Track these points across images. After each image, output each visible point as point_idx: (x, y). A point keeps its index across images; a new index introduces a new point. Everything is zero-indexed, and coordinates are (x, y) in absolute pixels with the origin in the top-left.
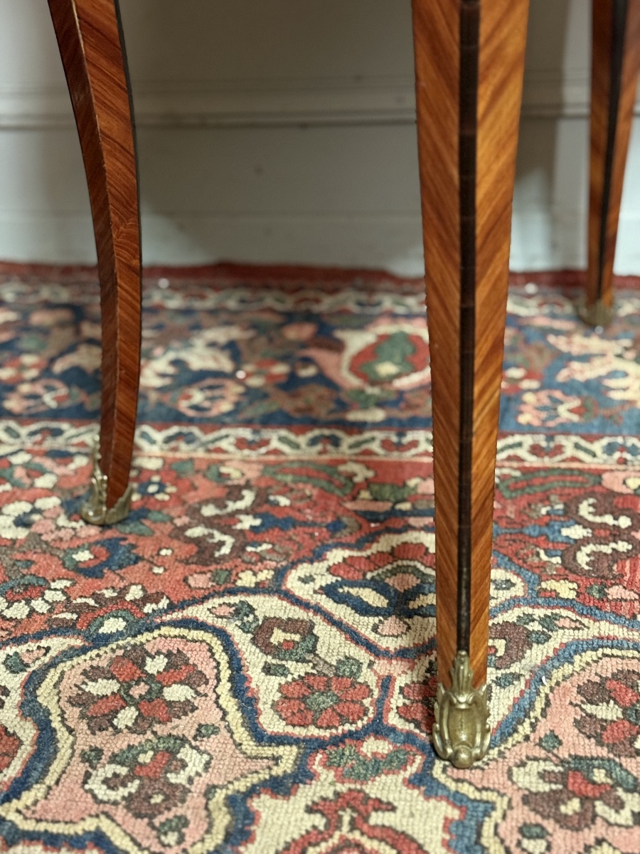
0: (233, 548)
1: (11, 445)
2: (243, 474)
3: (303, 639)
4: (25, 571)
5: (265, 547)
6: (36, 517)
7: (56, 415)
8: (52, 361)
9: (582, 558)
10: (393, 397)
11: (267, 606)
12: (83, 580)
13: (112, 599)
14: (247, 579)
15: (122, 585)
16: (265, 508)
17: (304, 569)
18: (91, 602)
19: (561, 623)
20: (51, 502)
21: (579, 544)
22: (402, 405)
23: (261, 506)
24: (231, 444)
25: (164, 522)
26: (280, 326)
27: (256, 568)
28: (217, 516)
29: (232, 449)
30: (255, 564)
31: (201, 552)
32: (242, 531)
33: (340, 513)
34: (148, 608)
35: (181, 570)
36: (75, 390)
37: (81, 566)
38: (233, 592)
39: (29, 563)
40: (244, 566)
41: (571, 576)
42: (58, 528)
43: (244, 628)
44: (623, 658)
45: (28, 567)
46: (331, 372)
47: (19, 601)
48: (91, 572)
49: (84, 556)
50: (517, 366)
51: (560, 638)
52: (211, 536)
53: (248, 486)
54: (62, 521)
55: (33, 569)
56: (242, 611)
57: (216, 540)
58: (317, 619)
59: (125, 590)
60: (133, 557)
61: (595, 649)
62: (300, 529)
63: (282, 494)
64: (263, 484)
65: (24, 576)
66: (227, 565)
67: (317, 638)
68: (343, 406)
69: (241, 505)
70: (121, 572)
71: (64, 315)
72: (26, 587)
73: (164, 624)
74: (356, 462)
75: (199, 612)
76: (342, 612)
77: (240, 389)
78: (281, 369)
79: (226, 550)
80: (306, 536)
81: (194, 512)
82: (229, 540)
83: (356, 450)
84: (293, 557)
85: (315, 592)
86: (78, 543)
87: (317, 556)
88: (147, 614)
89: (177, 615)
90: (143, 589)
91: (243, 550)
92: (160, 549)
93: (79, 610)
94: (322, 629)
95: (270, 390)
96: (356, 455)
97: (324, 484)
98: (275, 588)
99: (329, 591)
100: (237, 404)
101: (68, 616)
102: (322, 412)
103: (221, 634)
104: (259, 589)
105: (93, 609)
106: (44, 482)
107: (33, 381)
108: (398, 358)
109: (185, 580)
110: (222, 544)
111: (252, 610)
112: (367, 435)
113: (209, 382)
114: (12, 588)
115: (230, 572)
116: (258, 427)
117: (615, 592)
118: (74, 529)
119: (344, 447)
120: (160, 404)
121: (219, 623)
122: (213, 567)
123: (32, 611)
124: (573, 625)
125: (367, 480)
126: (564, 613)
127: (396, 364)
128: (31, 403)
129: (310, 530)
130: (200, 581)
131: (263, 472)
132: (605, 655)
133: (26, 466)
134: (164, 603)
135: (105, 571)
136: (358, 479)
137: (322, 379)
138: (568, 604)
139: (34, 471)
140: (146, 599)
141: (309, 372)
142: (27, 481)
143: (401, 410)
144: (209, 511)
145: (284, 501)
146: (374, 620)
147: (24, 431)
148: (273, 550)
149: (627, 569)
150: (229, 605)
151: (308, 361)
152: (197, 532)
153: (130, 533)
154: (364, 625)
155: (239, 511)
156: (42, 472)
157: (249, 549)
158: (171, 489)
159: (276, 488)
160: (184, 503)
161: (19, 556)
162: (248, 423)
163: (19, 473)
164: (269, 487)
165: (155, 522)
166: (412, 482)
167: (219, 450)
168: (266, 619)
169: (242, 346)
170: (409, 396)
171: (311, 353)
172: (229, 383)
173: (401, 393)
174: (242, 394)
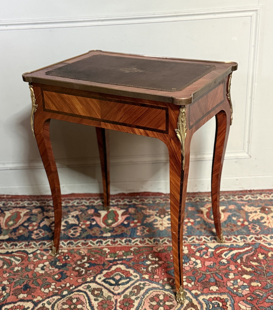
0: (85, 272)
1: (36, 248)
2: (84, 252)
3: (101, 292)
4: (46, 281)
5: (91, 271)
6: (45, 267)
7: (43, 239)
8: (40, 223)
9: (150, 269)
10: (112, 229)
11: (93, 285)
12: (58, 283)
13: (64, 287)
14: (89, 280)
15: (65, 283)
16: (90, 261)
17: (99, 276)
18: (60, 288)
19: (146, 284)
20: (47, 263)
21: (149, 265)
22: (114, 231)
23: (89, 261)
24: (81, 244)
25: (70, 266)
26: (87, 210)
27: (90, 277)
28: (81, 264)
29: (81, 246)
30: (90, 276)
31: (79, 274)
32: (86, 268)
33: (104, 261)
34: (71, 288)
35: (76, 278)
36: (46, 232)
37: (57, 279)
38: (86, 283)
39: (46, 279)
40: (88, 276)
41: (148, 274)
42: (50, 270)
43: (89, 291)
44: (157, 291)
45: (46, 280)
46: (99, 223)
47: (46, 288)
48: (58, 280)
49: (57, 277)
50: (136, 219)
51: (146, 288)
52: (80, 269)
53: (85, 256)
54: (50, 268)
55: (47, 281)
56: (89, 287)
57: (81, 270)
58: (103, 288)
59: (66, 284)
60: (66, 276)
61: (152, 290)
62: (97, 266)
63: (93, 257)
64: (88, 255)
65: (46, 282)
66: (84, 276)
67: (103, 292)
68: (102, 233)
69: (85, 261)
70: (64, 280)
71: (39, 210)
72: (47, 285)
73: (75, 291)
74: (106, 248)
75: (80, 288)
76: (107, 285)
77: (81, 229)
78: (88, 223)
79: (84, 273)
80: (98, 268)
81: (76, 263)
82: (84, 270)
83: (106, 245)
84: (97, 273)
85: (102, 281)
86: (55, 273)
87: (101, 273)
88: (71, 290)
89: (77, 289)
90: (70, 284)
91: (87, 272)
92: (71, 274)
93: (58, 290)
94: (104, 290)
95: (87, 229)
96: (106, 246)
97: (100, 254)
98: (94, 281)
99: (104, 281)
100: (80, 233)
101: (56, 291)
102: (98, 234)
103: (85, 293)
104: (91, 282)
105: (61, 289)
106: (45, 258)
107: (36, 229)
108: (112, 218)
109: (77, 281)
110: (82, 271)
111: (90, 287)
112: (108, 240)
113: (74, 227)
114: (44, 285)
115: (85, 278)
116: (86, 239)
117: (156, 277)
118: (53, 270)
119: (103, 244)
120: (64, 234)
121: (85, 290)
122: (82, 277)
123: (49, 291)
124: (148, 285)
125: (109, 252)
126: (147, 282)
127: (112, 220)
128: (37, 236)
129: (99, 266)
130: (80, 281)
131: (88, 251)
132: (154, 291)
133: (40, 254)
134: (74, 287)
135: (61, 280)
136: (107, 252)
137: (97, 225)
138: (147, 280)
139: (42, 255)
140: (71, 286)
141: (94, 223)
142: (41, 258)
143: (114, 233)
144: (79, 263)
145: (93, 259)
146: (113, 287)
147: (38, 244)
148: (92, 272)
149: (158, 271)
150: (86, 286)
151: (94, 220)
152: (77, 268)
153: (64, 270)
154: (111, 288)
155: (85, 262)
156: (44, 255)
157: (88, 272)
158: (70, 258)
159: (91, 256)
160: (74, 261)
161: (44, 278)
162: (83, 238)
163: (39, 256)
164: (90, 256)
165: (69, 266)
166: (117, 252)
167: (79, 246)
168: (93, 288)
169: (79, 216)
170: (115, 229)
171: (94, 217)
172: (78, 227)
173: (113, 228)
174: (81, 230)
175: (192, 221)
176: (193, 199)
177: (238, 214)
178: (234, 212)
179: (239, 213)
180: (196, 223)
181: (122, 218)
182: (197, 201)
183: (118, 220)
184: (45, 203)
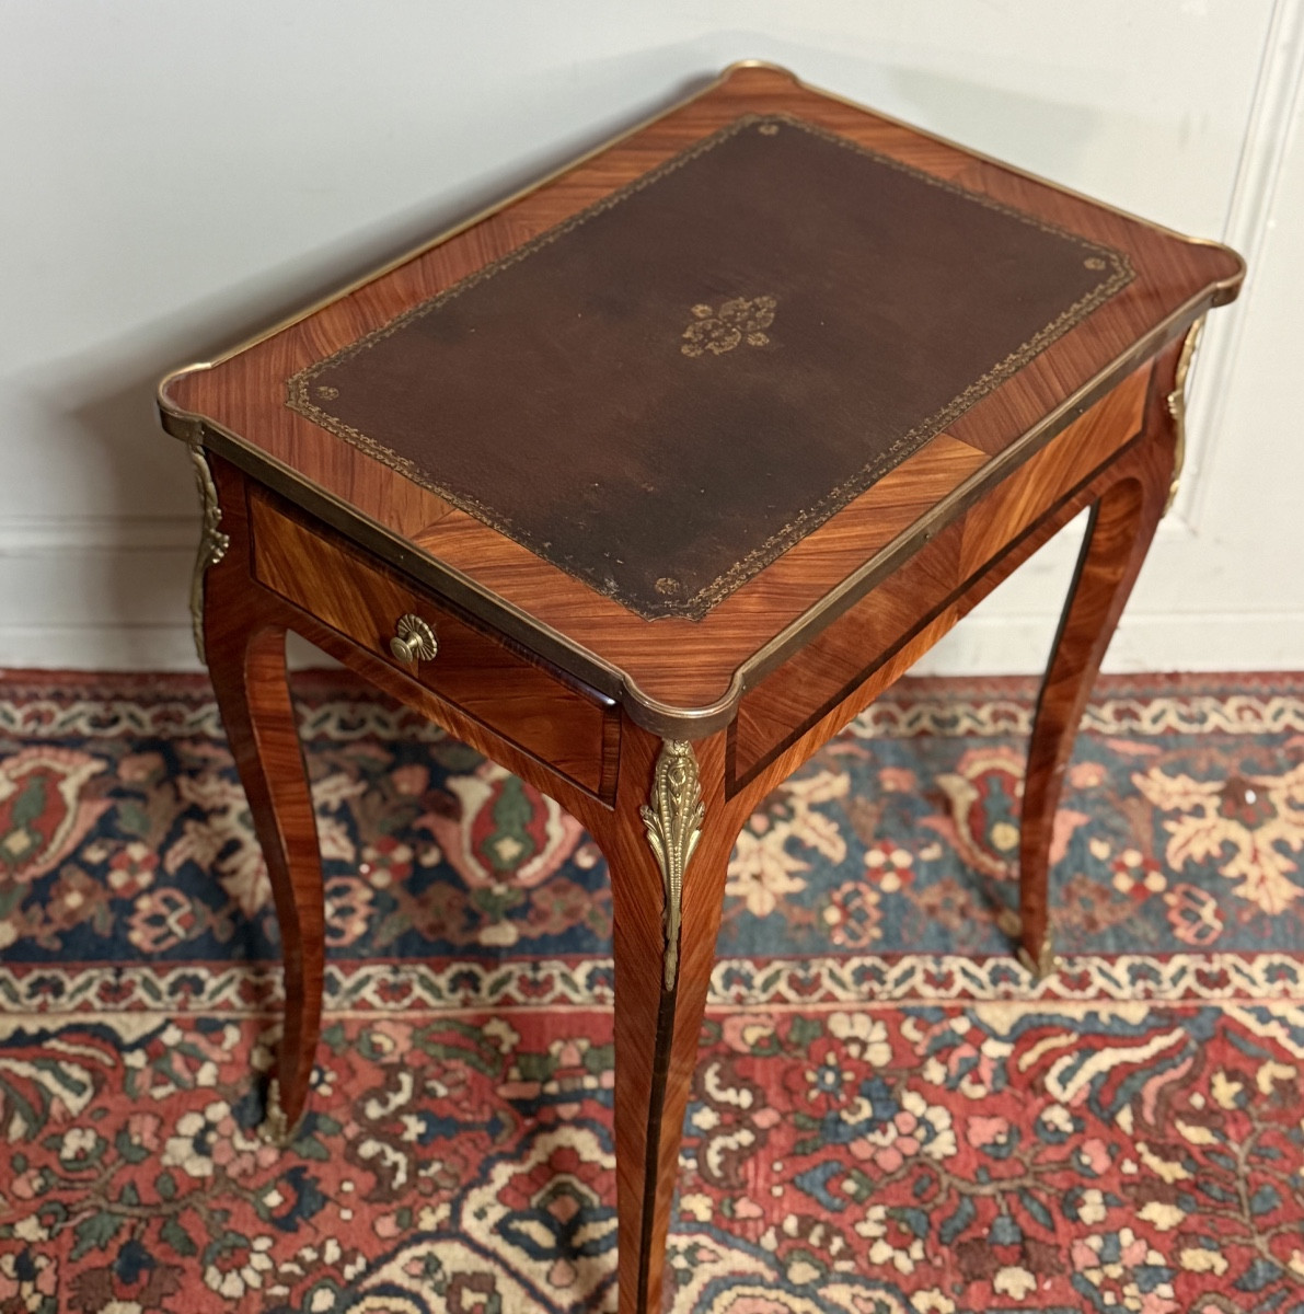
0: (409, 1173)
1: (156, 1011)
2: (395, 1045)
3: (490, 1300)
4: (225, 1226)
5: (436, 1167)
6: (212, 1138)
7: (185, 953)
8: (162, 850)
9: (714, 1159)
10: (521, 900)
11: (454, 1257)
12: (287, 1238)
13: (313, 1263)
14: (428, 1221)
15: (318, 1242)
16: (425, 1103)
17: (477, 1198)
18: (296, 1269)
19: (703, 1255)
20: (218, 1111)
21: (710, 1134)
22: (531, 915)
23: (422, 1102)
24: (376, 992)
25: (334, 1134)
26: (390, 769)
27: (433, 1201)
28: (383, 1119)
29: (375, 1000)
30: (430, 1195)
31: (379, 1182)
32: (409, 1143)
33: (496, 1102)
34: (350, 1272)
35: (366, 1210)
36: (201, 908)
37: (275, 1214)
38: (420, 1238)
39: (226, 1213)
40: (422, 1200)
41: (707, 1188)
42: (239, 1153)
43: (437, 1289)
44: (753, 1297)
45: (226, 1220)
46: (453, 857)
47: (229, 1271)
48: (283, 1223)
49: (273, 1199)
51: (704, 1274)
52: (382, 1155)
53: (402, 1066)
54: (240, 1143)
55: (232, 1224)
56: (431, 1265)
57: (388, 1163)
58: (498, 1270)
59: (321, 1249)
60: (320, 1198)
61: (729, 1288)
62: (463, 1136)
63: (438, 1078)
64: (417, 1063)
65: (225, 1234)
66: (407, 1201)
67: (500, 1296)
68: (474, 920)
69: (399, 1099)
70: (313, 1221)
71: (153, 761)
72: (234, 1248)
73: (367, 1293)
74: (501, 1018)
75: (392, 1272)
76: (514, 1255)
77: (366, 894)
78: (402, 854)
79: (401, 1177)
80: (470, 1145)
81: (359, 1115)
82: (400, 1158)
83: (496, 998)
84: (464, 1180)
85: (492, 1232)
86: (263, 1178)
87: (484, 1179)
88: (350, 1283)
89: (374, 1280)
90: (339, 1245)
91: (416, 1176)
92: (341, 1182)
93: (288, 1280)
94: (505, 1285)
95: (397, 892)
96: (497, 1005)
97: (474, 1058)
98: (450, 1231)
99: (501, 1228)
100: (368, 919)
101: (279, 1291)
102: (454, 932)
103: (417, 1299)
104: (441, 1234)
105: (301, 1279)
106: (207, 1075)
107: (150, 890)
108: (517, 829)
109: (373, 1227)
110: (395, 1167)
111: (439, 1264)
112: (504, 969)
113: (334, 881)
114: (219, 1253)
115: (410, 1209)
116: (396, 961)
117: (745, 1208)
118: (252, 1153)
119: (484, 992)
121: (414, 1285)
122: (395, 1205)
123: (247, 1287)
124: (711, 1257)
125: (513, 1048)
126: (703, 1240)
127: (517, 839)
128: (158, 931)
129: (473, 1135)
130: (387, 1227)
131: (412, 1037)
132: (739, 1296)
133: (178, 1047)
134: (361, 1263)
135: (299, 1219)
136: (505, 1048)
137: (446, 871)
138: (702, 1228)
139: (194, 1060)
140: (347, 1258)
141: (431, 858)
142: (187, 1076)
143: (532, 923)
144: (374, 1110)
145: (442, 1091)
146: (545, 1266)
147: (163, 984)
148: (444, 1171)
149: (751, 1173)
150: (419, 1259)
151: (428, 837)
152: (369, 1149)
153: (308, 1157)
154: (537, 1270)
155: (401, 1110)
156: (202, 1060)
157: (422, 1173)
158: (330, 1077)
159: (432, 1069)
160: (347, 1097)
161: (214, 1205)
162: (384, 956)
163: (178, 1064)
164: (423, 1068)
165: (327, 1135)
166: (556, 1048)
167: (364, 1005)
168: (456, 1275)
169: (356, 811)
170: (536, 896)
171: (429, 821)
172: (354, 883)
173: (528, 891)
174: (372, 903)
175: (901, 858)
176: (904, 718)
177: (1116, 822)
178: (1100, 811)
179: (1121, 813)
180: (923, 872)
181: (567, 830)
182: (924, 733)
183: (547, 838)
184: (178, 719)
